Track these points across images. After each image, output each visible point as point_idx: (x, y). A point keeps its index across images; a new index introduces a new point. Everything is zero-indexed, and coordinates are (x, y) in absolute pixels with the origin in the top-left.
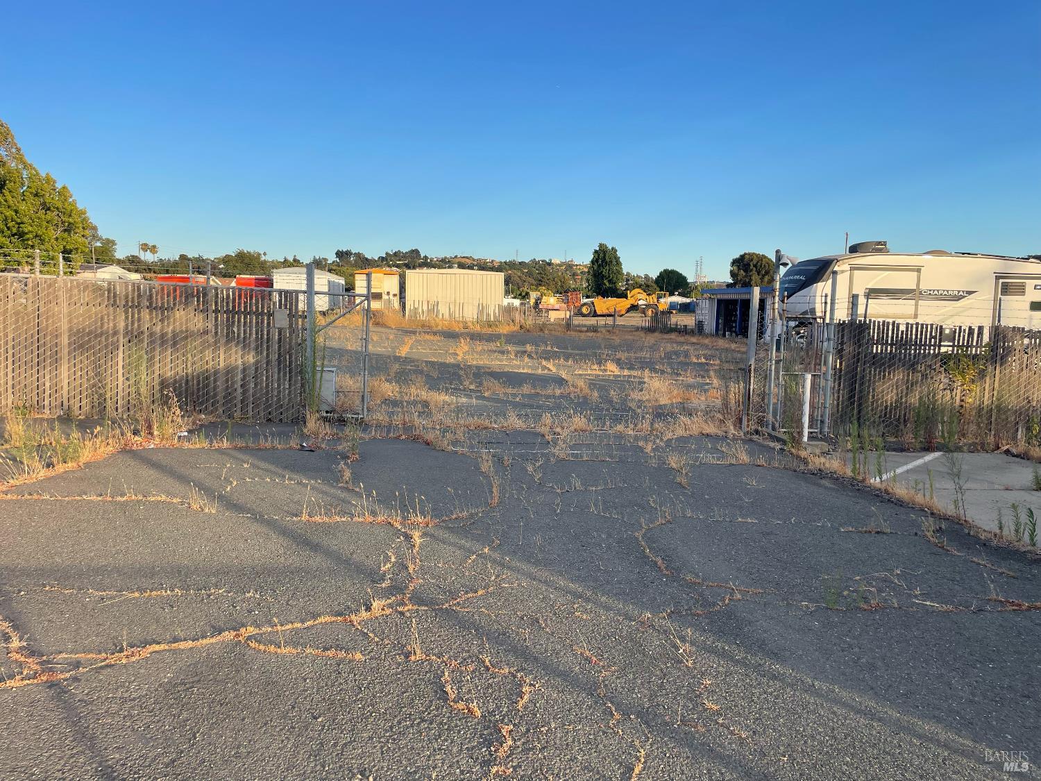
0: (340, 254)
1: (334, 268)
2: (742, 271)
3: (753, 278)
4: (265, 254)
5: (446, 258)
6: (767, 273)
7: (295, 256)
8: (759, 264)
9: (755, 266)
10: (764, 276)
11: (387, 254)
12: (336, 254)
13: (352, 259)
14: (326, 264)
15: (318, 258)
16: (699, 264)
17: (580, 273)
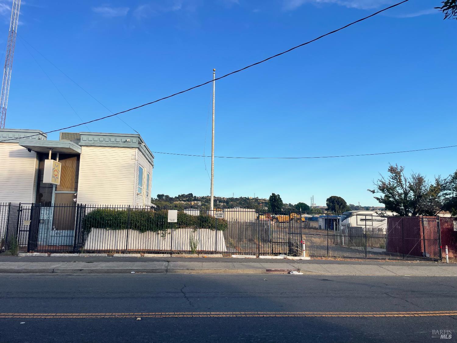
0: (159, 196)
1: (156, 202)
2: (331, 203)
3: (336, 206)
5: (204, 197)
6: (342, 204)
8: (338, 201)
9: (336, 201)
10: (340, 206)
11: (179, 196)
12: (157, 196)
13: (164, 198)
16: (312, 199)
17: (262, 203)
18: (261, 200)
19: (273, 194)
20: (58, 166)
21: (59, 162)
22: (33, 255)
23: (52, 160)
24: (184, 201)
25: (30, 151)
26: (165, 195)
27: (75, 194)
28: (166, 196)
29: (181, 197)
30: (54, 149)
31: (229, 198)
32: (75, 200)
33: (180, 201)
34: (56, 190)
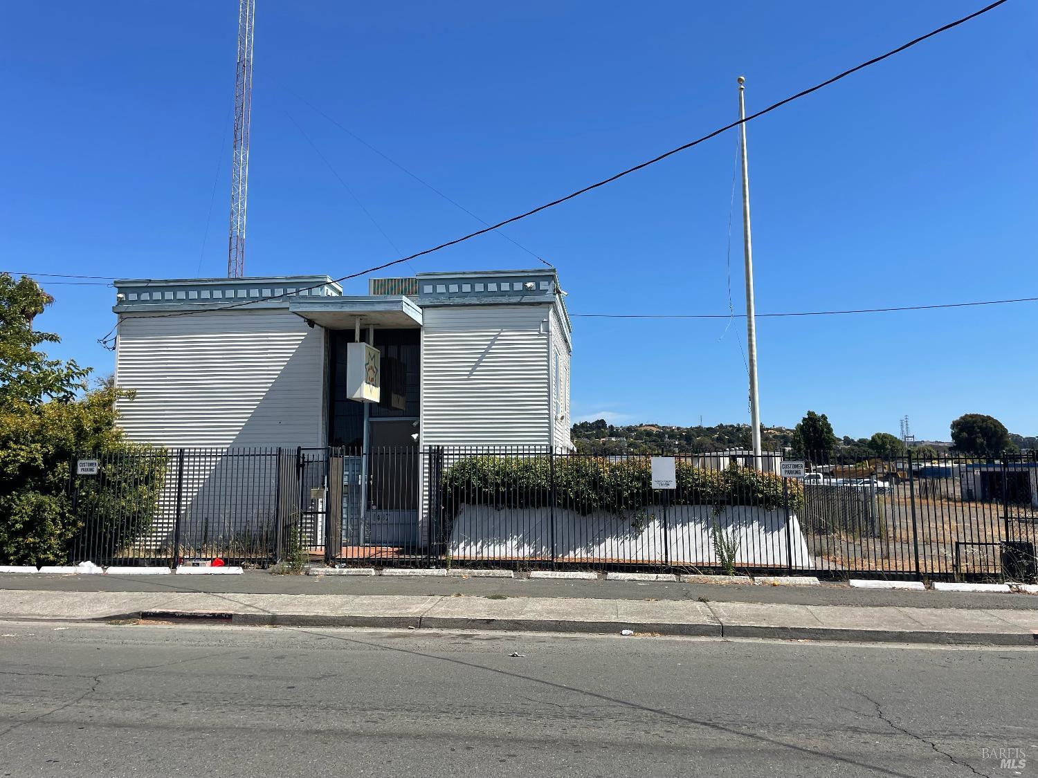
2: (964, 433)
3: (977, 440)
8: (983, 425)
9: (979, 428)
10: (990, 439)
16: (904, 423)
17: (775, 437)
18: (772, 431)
19: (809, 413)
20: (374, 356)
21: (374, 346)
22: (342, 572)
23: (364, 344)
25: (312, 326)
27: (415, 424)
30: (365, 317)
31: (691, 428)
32: (415, 436)
34: (371, 416)
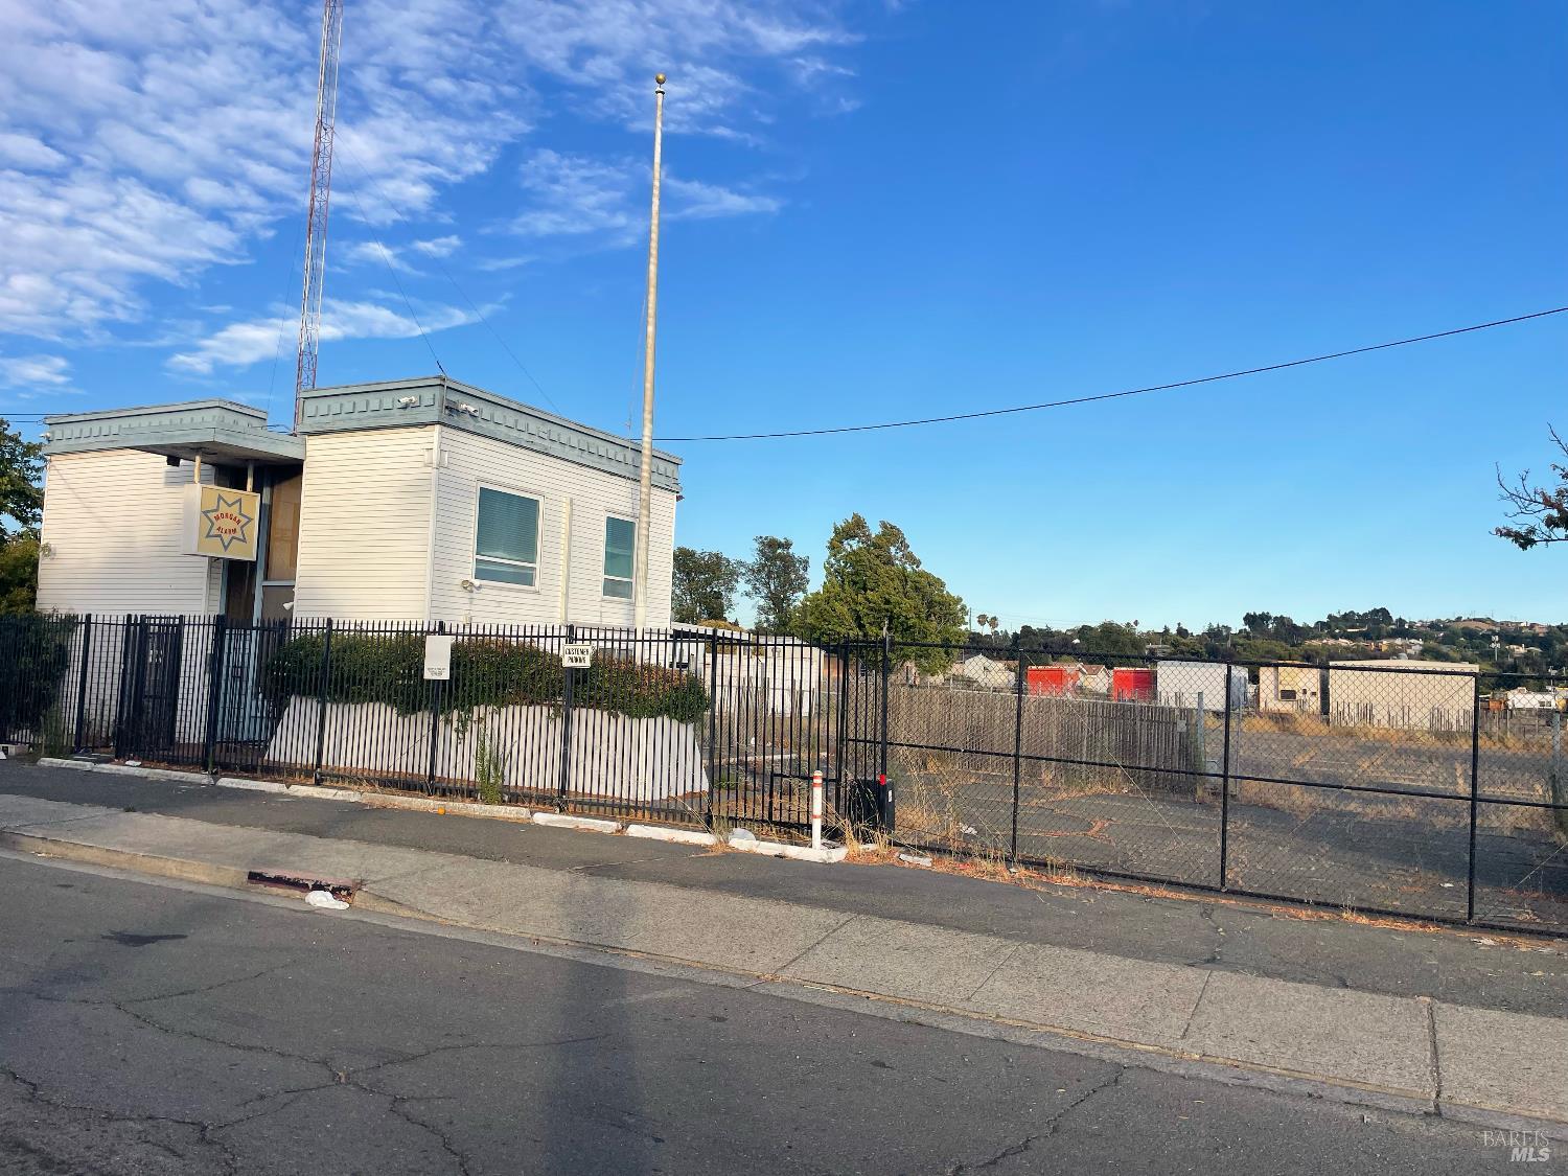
0: (1250, 619)
1: (1241, 641)
4: (1136, 623)
5: (1439, 621)
7: (1179, 624)
11: (1330, 617)
12: (1245, 619)
13: (1270, 626)
14: (1227, 636)
15: (1215, 626)
23: (199, 486)
24: (1349, 637)
26: (1273, 615)
28: (1276, 618)
29: (1341, 625)
32: (287, 606)
33: (1335, 637)
34: (266, 578)
